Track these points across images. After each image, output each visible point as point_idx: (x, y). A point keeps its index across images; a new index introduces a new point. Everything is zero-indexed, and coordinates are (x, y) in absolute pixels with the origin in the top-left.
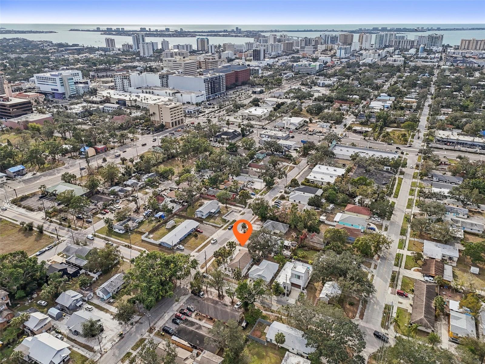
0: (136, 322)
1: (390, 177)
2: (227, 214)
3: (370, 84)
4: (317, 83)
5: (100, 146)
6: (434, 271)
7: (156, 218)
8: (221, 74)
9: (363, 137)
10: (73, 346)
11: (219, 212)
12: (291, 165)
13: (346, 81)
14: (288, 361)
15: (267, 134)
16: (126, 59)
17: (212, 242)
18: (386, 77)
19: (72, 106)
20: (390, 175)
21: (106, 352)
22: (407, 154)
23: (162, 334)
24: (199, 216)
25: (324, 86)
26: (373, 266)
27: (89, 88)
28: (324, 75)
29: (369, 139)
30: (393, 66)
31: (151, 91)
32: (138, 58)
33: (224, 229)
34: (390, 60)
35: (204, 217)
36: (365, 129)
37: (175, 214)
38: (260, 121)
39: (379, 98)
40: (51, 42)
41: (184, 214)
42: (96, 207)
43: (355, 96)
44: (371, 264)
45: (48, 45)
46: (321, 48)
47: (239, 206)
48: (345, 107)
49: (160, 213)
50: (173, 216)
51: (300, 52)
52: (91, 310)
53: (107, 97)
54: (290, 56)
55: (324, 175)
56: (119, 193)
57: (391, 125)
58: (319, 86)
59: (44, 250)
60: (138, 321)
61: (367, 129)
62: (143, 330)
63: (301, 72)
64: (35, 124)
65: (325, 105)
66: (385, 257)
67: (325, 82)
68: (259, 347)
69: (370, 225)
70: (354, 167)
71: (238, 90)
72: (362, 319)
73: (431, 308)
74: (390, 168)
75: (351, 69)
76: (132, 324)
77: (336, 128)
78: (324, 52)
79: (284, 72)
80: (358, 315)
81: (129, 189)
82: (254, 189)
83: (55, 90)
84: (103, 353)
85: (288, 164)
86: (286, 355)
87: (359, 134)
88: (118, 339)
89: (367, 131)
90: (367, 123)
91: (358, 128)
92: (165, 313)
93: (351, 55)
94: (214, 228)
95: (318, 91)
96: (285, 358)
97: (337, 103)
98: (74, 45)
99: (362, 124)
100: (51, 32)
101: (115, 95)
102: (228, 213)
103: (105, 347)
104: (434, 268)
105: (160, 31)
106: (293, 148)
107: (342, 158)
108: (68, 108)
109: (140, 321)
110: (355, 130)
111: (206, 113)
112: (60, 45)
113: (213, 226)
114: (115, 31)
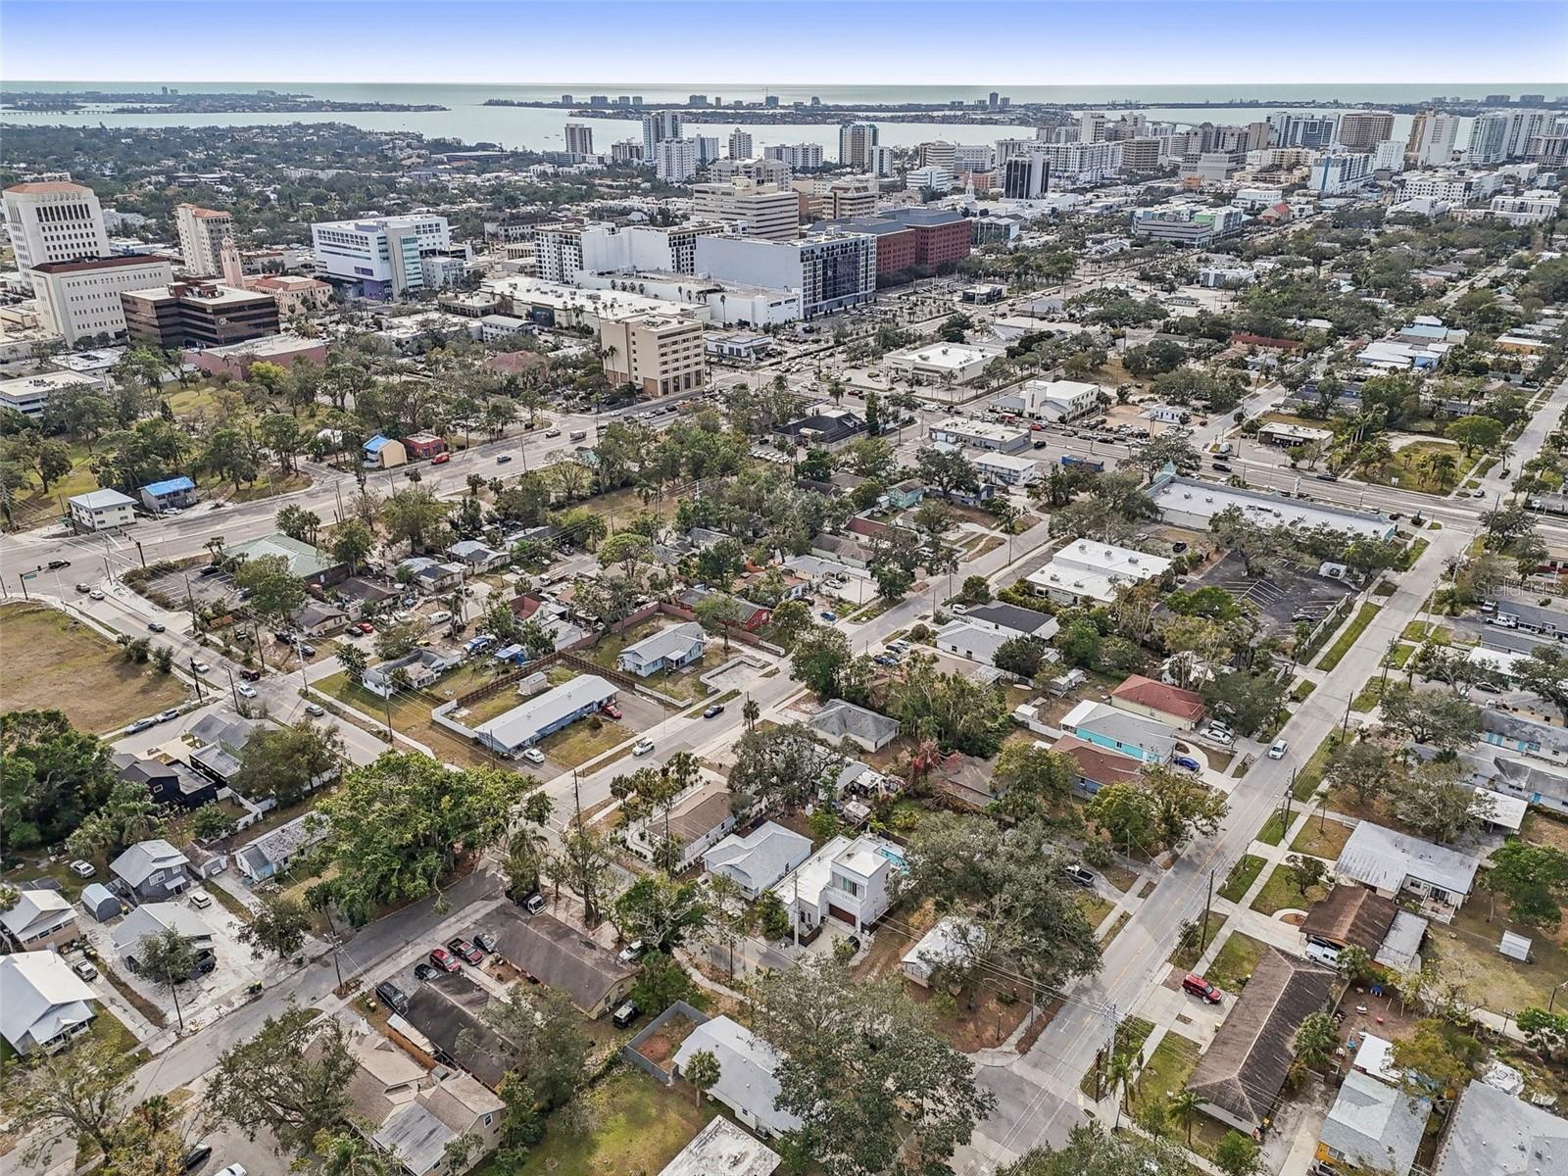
0: (313, 960)
1: (1333, 598)
2: (719, 669)
3: (1391, 285)
4: (1197, 274)
5: (424, 439)
6: (1347, 927)
7: (501, 661)
8: (863, 236)
9: (1289, 460)
10: (112, 1001)
11: (698, 662)
12: (997, 533)
13: (1309, 270)
14: (710, 1145)
15: (953, 430)
16: (611, 187)
17: (638, 749)
18: (1467, 263)
19: (396, 321)
20: (1336, 592)
21: (195, 1033)
22: (1433, 527)
23: (368, 1006)
24: (630, 667)
25: (1223, 284)
26: (1138, 886)
27: (461, 270)
28: (1236, 249)
29: (1311, 469)
30: (1506, 225)
31: (637, 283)
32: (647, 185)
33: (690, 716)
34: (1504, 207)
35: (643, 673)
36: (1304, 432)
37: (561, 655)
38: (949, 389)
39: (1405, 331)
40: (419, 138)
41: (588, 658)
42: (339, 613)
43: (1314, 323)
44: (1134, 878)
45: (409, 146)
46: (1258, 158)
47: (768, 650)
48: (1267, 356)
49: (516, 649)
50: (551, 661)
51: (1180, 172)
52: (202, 905)
53: (503, 296)
54: (1142, 187)
55: (1089, 574)
56: (422, 578)
57: (1417, 426)
58: (1204, 286)
59: (151, 719)
60: (320, 957)
61: (1313, 433)
62: (324, 986)
63: (1153, 239)
64: (269, 364)
65: (1196, 345)
66: (1196, 861)
67: (1226, 272)
68: (645, 1089)
69: (1186, 751)
70: (1215, 557)
71: (919, 290)
72: (1023, 1052)
73: (1283, 1051)
74: (1343, 568)
75: (1342, 234)
76: (300, 962)
77: (1203, 424)
78: (1266, 175)
79: (1098, 236)
80: (1014, 1039)
81: (455, 568)
82: (841, 600)
83: (365, 271)
84: (184, 1032)
85: (985, 531)
86: (710, 1127)
87: (1281, 449)
88: (242, 1002)
89: (1311, 441)
90: (1325, 413)
91: (1280, 429)
92: (407, 943)
93: (1364, 186)
94: (661, 708)
95: (1193, 302)
96: (702, 1135)
97: (1239, 343)
98: (482, 146)
99: (1307, 416)
100: (431, 108)
101: (528, 292)
102: (725, 666)
103: (197, 1018)
104: (1351, 919)
105: (748, 107)
106: (1021, 482)
107: (1184, 524)
108: (385, 324)
109: (325, 958)
110: (1267, 433)
111: (789, 356)
112: (439, 145)
113: (660, 701)
114: (614, 106)
